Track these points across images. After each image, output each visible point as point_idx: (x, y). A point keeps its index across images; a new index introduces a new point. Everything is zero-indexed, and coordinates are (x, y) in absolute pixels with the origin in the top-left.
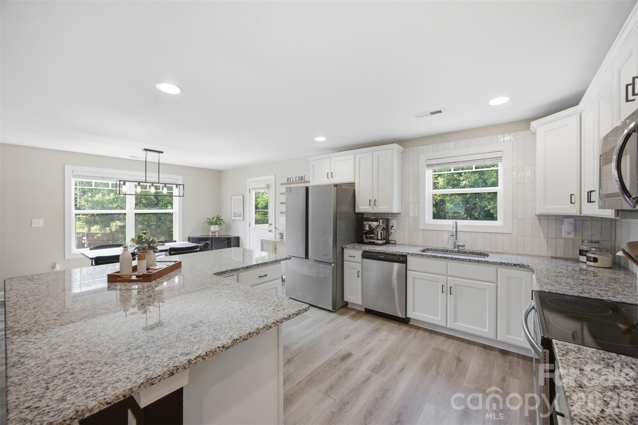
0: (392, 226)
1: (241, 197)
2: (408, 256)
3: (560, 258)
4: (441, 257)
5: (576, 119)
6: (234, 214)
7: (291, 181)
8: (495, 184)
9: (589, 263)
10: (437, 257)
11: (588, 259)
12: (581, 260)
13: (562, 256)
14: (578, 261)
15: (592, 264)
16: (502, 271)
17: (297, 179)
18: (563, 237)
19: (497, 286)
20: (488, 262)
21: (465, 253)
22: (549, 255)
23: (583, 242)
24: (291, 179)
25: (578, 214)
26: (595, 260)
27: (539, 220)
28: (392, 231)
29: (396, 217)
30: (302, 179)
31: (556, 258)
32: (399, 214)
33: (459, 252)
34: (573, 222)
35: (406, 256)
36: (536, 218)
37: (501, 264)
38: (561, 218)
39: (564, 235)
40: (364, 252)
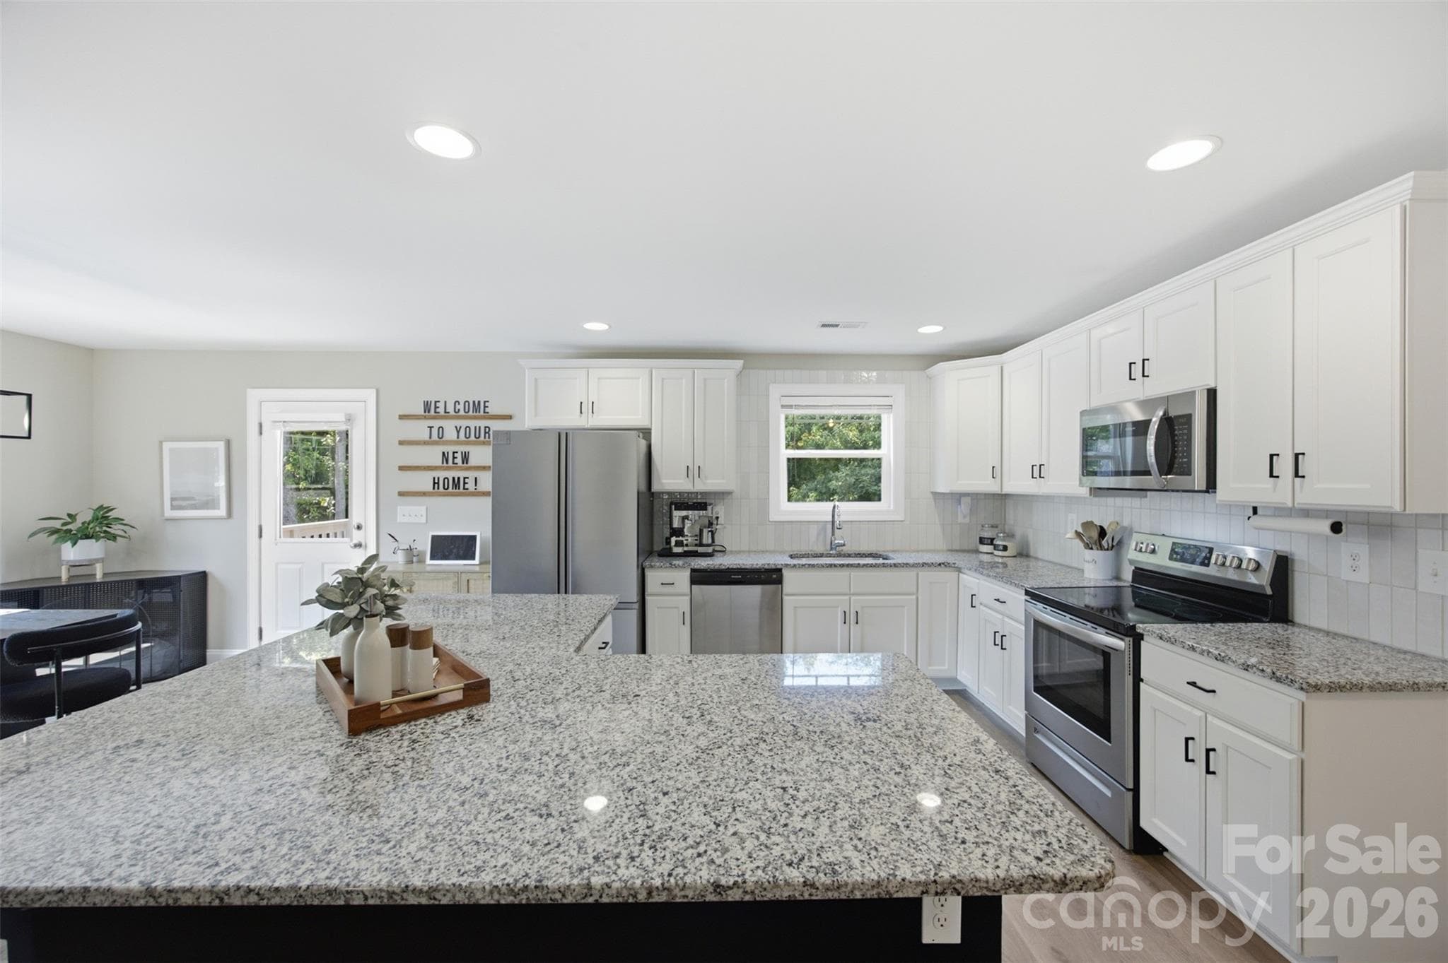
0: (717, 518)
1: (221, 446)
2: (783, 571)
3: (957, 551)
4: (842, 566)
5: (996, 369)
6: (173, 499)
7: (441, 410)
8: (877, 445)
9: (996, 553)
10: (835, 566)
11: (996, 548)
12: (981, 550)
13: (958, 548)
14: (977, 551)
15: (1000, 553)
16: (925, 575)
17: (461, 407)
18: (959, 521)
19: (917, 598)
20: (907, 564)
21: (849, 556)
22: (945, 548)
23: (983, 526)
24: (441, 405)
25: (999, 492)
26: (1005, 548)
27: (935, 499)
28: (718, 527)
29: (723, 499)
30: (476, 409)
31: (951, 551)
32: (730, 493)
33: (840, 555)
34: (970, 501)
35: (780, 570)
36: (931, 495)
37: (924, 565)
38: (958, 497)
39: (960, 519)
40: (693, 571)
